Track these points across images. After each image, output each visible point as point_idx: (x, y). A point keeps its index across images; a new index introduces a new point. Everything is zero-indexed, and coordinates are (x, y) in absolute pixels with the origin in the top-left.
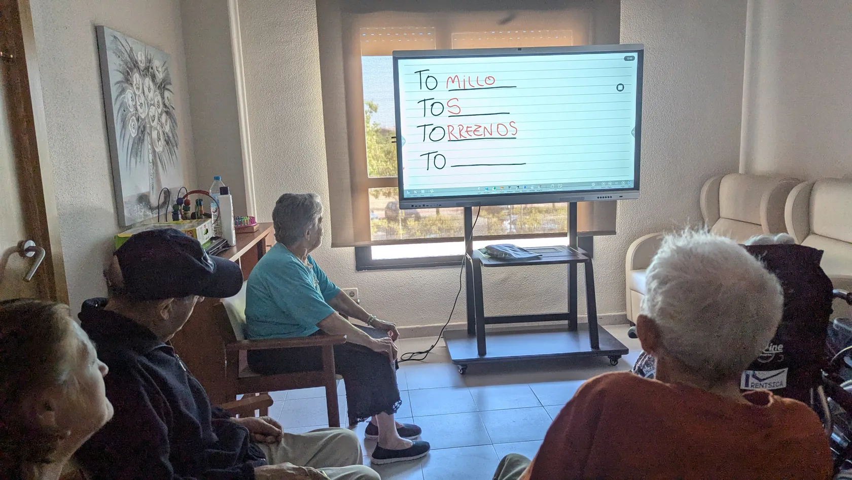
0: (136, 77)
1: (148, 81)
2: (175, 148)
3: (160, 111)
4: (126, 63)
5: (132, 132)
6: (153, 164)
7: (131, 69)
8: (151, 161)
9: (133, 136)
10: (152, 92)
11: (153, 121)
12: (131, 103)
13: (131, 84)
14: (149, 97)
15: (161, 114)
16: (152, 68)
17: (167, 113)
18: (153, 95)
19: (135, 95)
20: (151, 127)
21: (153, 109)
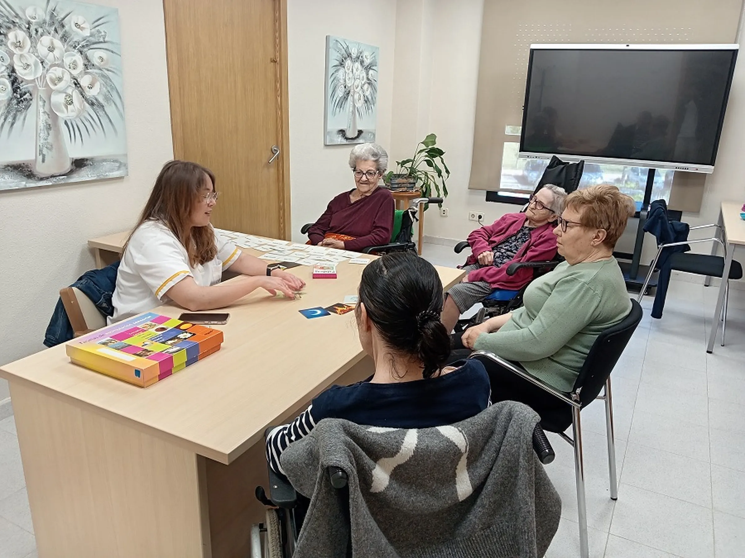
0: (348, 62)
1: (357, 65)
2: (372, 106)
3: (363, 82)
4: (342, 55)
5: (340, 93)
6: (352, 114)
7: (345, 59)
8: (351, 111)
9: (340, 96)
10: (359, 71)
11: (357, 88)
12: (341, 77)
13: (344, 67)
14: (356, 74)
15: (364, 84)
16: (362, 57)
17: (369, 84)
18: (360, 72)
19: (346, 72)
20: (354, 92)
21: (357, 82)
